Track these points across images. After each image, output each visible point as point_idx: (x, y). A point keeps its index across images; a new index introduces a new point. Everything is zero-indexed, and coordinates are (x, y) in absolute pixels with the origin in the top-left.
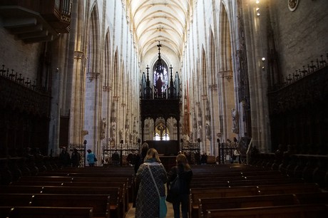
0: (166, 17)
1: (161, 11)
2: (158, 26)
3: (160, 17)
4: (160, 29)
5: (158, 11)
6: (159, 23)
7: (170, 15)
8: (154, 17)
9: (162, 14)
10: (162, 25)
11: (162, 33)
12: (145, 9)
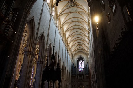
0: (81, 40)
1: (78, 38)
2: (78, 43)
3: (78, 40)
4: (79, 45)
5: (77, 38)
6: (78, 42)
7: (82, 39)
8: (76, 40)
9: (79, 39)
10: (80, 43)
11: (80, 47)
12: (72, 37)
